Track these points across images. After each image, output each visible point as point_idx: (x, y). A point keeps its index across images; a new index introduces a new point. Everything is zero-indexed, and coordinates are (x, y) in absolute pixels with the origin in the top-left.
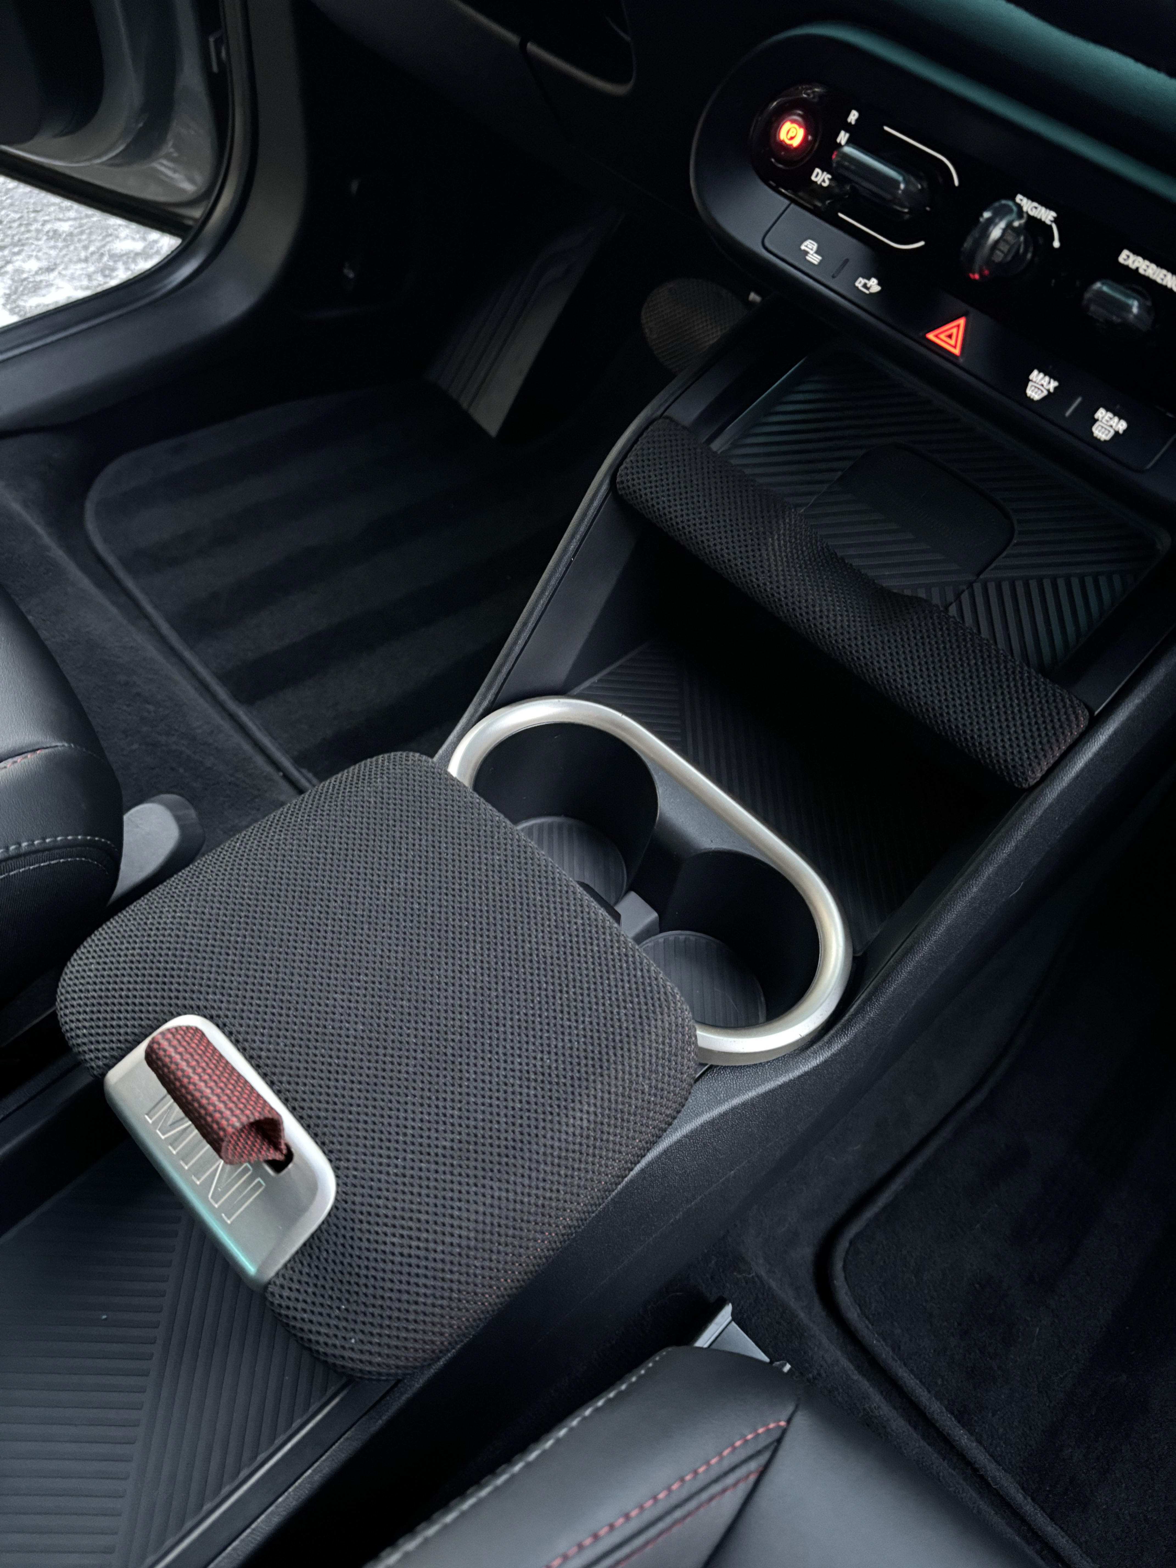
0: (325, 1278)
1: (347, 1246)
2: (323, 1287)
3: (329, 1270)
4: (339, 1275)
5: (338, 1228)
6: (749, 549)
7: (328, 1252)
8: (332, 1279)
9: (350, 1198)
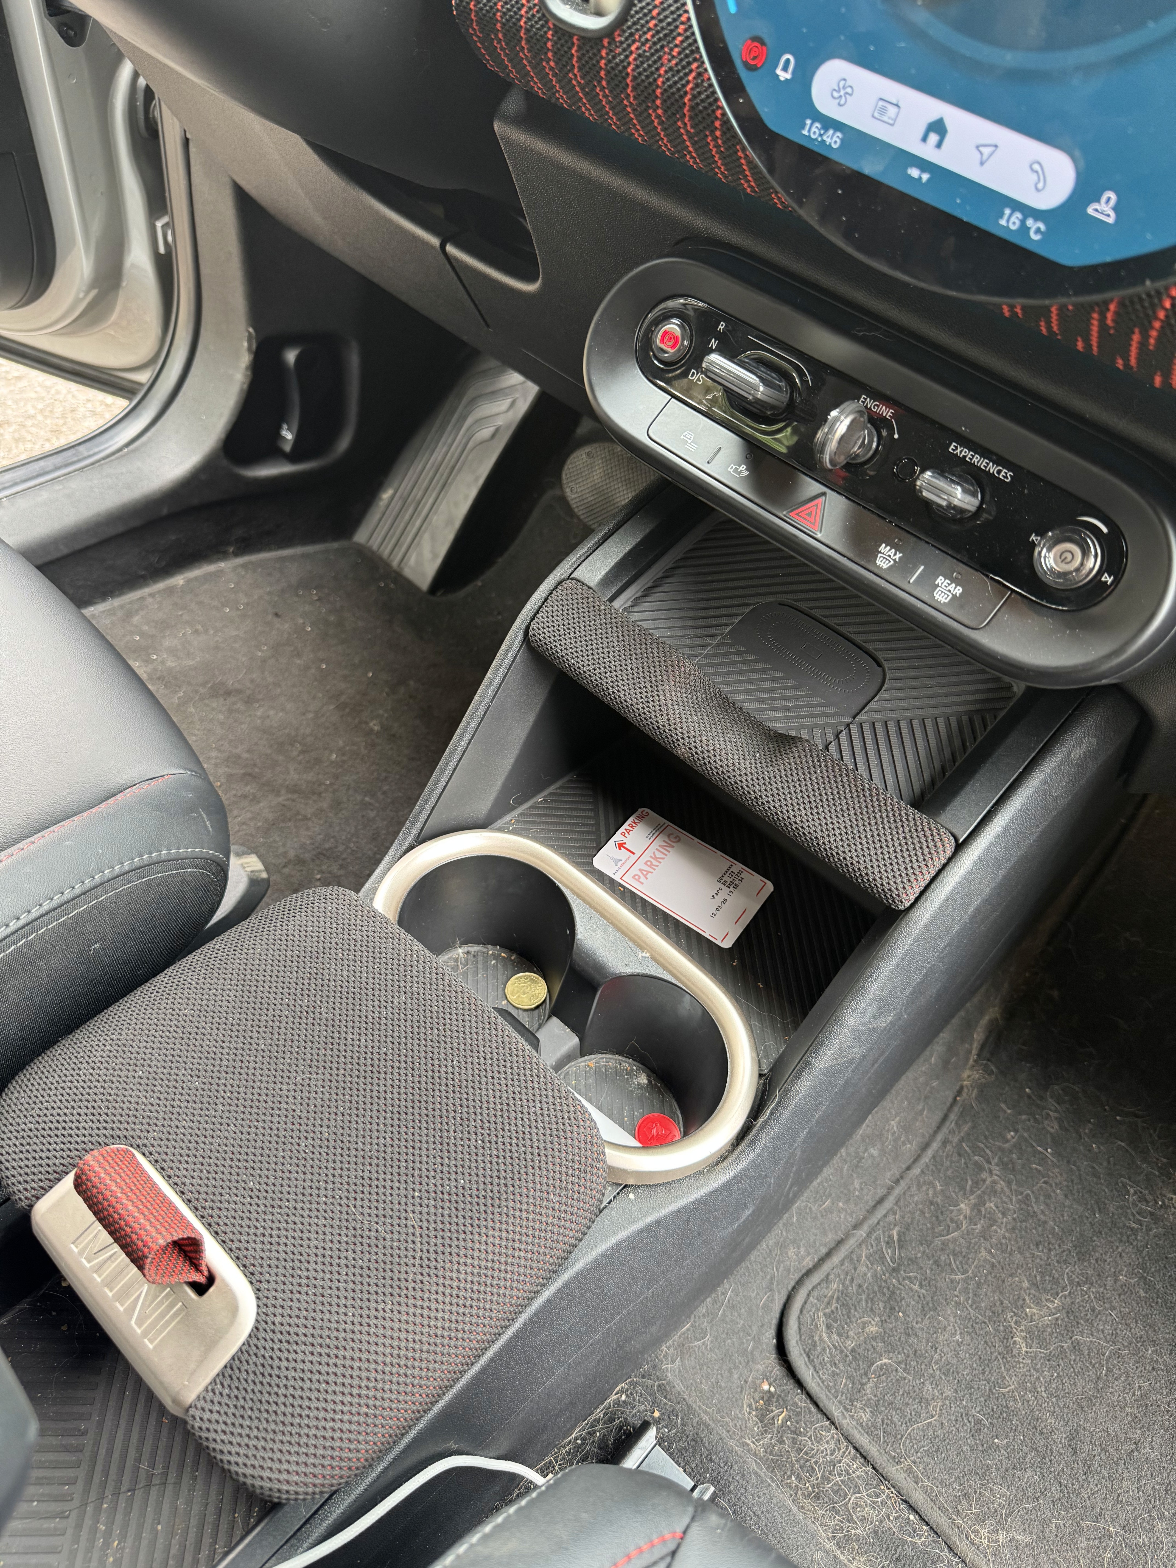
0: (244, 1399)
1: (267, 1366)
2: (243, 1407)
3: (249, 1390)
4: (258, 1395)
5: (257, 1348)
6: (649, 695)
7: (248, 1373)
8: (252, 1400)
9: (270, 1319)
